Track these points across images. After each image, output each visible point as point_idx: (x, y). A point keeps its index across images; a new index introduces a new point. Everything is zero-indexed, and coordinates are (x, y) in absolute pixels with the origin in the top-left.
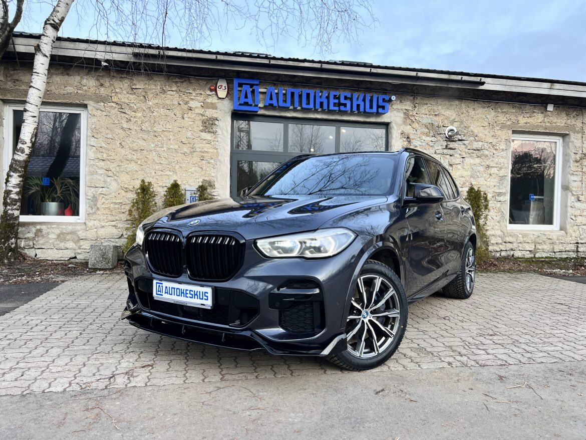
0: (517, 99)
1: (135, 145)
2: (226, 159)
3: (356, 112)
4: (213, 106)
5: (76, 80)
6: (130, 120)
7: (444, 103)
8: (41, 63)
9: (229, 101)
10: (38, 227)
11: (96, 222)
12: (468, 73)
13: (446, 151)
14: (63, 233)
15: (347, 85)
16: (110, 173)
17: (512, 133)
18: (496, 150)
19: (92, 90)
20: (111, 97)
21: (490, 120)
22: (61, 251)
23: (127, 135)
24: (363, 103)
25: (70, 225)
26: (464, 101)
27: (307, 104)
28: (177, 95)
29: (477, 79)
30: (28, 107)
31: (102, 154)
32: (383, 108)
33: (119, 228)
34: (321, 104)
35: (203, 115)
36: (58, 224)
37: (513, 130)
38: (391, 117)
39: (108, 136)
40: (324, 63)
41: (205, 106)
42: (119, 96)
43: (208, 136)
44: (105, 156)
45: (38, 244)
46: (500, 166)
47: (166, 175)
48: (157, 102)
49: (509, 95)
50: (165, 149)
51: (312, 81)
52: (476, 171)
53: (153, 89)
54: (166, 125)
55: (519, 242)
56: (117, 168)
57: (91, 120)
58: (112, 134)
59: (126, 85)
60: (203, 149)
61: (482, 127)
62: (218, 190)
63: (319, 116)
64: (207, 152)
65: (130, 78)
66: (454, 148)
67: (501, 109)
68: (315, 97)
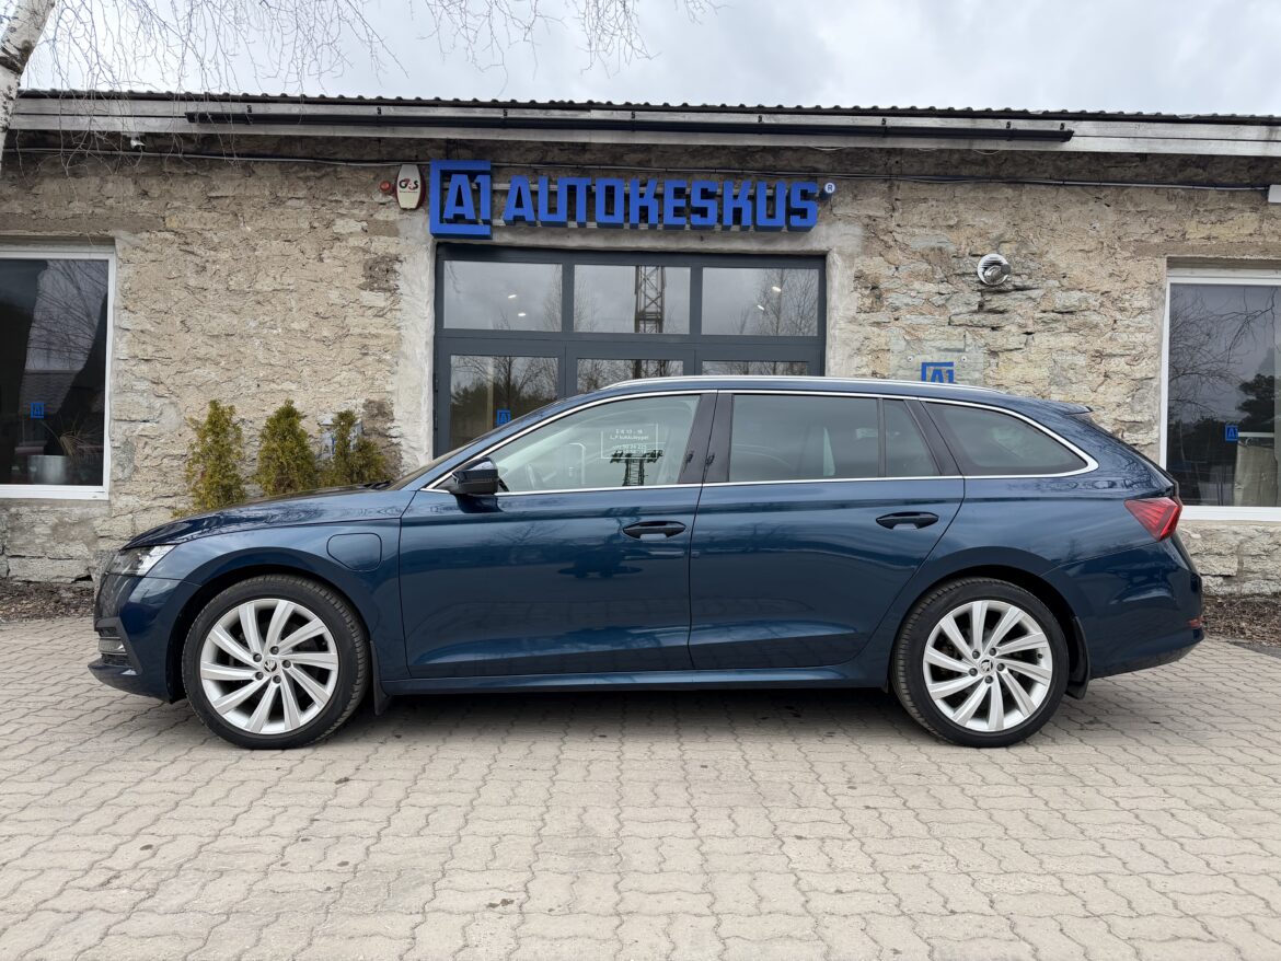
0: (1180, 176)
1: (214, 324)
3: (735, 228)
4: (391, 230)
5: (92, 186)
6: (204, 269)
7: (972, 194)
9: (426, 216)
10: (13, 510)
11: (130, 498)
12: (1025, 112)
13: (977, 318)
14: (62, 524)
15: (715, 162)
16: (161, 390)
17: (1168, 266)
18: (1122, 310)
19: (125, 205)
20: (164, 219)
21: (1103, 233)
22: (59, 562)
23: (197, 303)
24: (750, 203)
25: (77, 506)
26: (1028, 187)
27: (607, 213)
28: (308, 208)
29: (1055, 126)
31: (144, 346)
32: (803, 213)
34: (644, 211)
35: (366, 251)
36: (53, 503)
37: (1168, 258)
38: (827, 238)
39: (161, 306)
40: (638, 108)
41: (374, 229)
42: (182, 215)
43: (378, 299)
44: (150, 350)
45: (14, 546)
46: (1133, 352)
47: (282, 390)
48: (263, 225)
49: (1157, 166)
50: (280, 330)
51: (626, 158)
52: (1066, 366)
54: (281, 276)
55: (1194, 551)
56: (178, 378)
57: (124, 273)
58: (166, 300)
59: (196, 189)
60: (365, 328)
61: (1080, 254)
62: (399, 424)
63: (646, 243)
64: (376, 336)
65: (205, 174)
66: (1001, 309)
67: (1136, 205)
68: (627, 197)
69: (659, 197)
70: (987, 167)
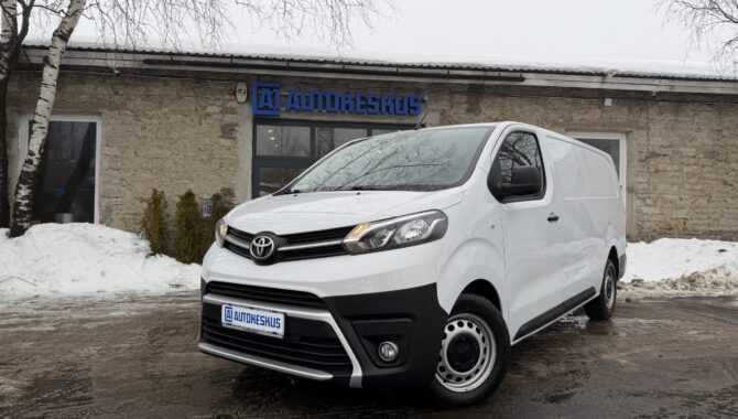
0: (570, 94)
1: (150, 153)
2: (247, 166)
3: (386, 113)
4: (233, 111)
5: (91, 89)
6: (145, 128)
8: (50, 75)
9: (249, 105)
12: (506, 69)
16: (125, 183)
17: (565, 132)
19: (107, 98)
20: (126, 104)
21: (539, 118)
23: (142, 143)
24: (393, 103)
26: (508, 97)
27: (331, 106)
28: (194, 101)
30: (37, 118)
31: (116, 163)
32: (415, 108)
34: (347, 106)
35: (222, 121)
40: (346, 64)
41: (225, 111)
42: (134, 103)
43: (227, 142)
44: (119, 165)
48: (173, 108)
50: (182, 156)
53: (170, 95)
54: (182, 132)
56: (132, 178)
57: (105, 129)
58: (127, 142)
59: (141, 91)
60: (222, 155)
62: (237, 199)
63: (348, 119)
64: (226, 159)
65: (145, 84)
67: (553, 105)
68: (340, 99)
69: (354, 100)
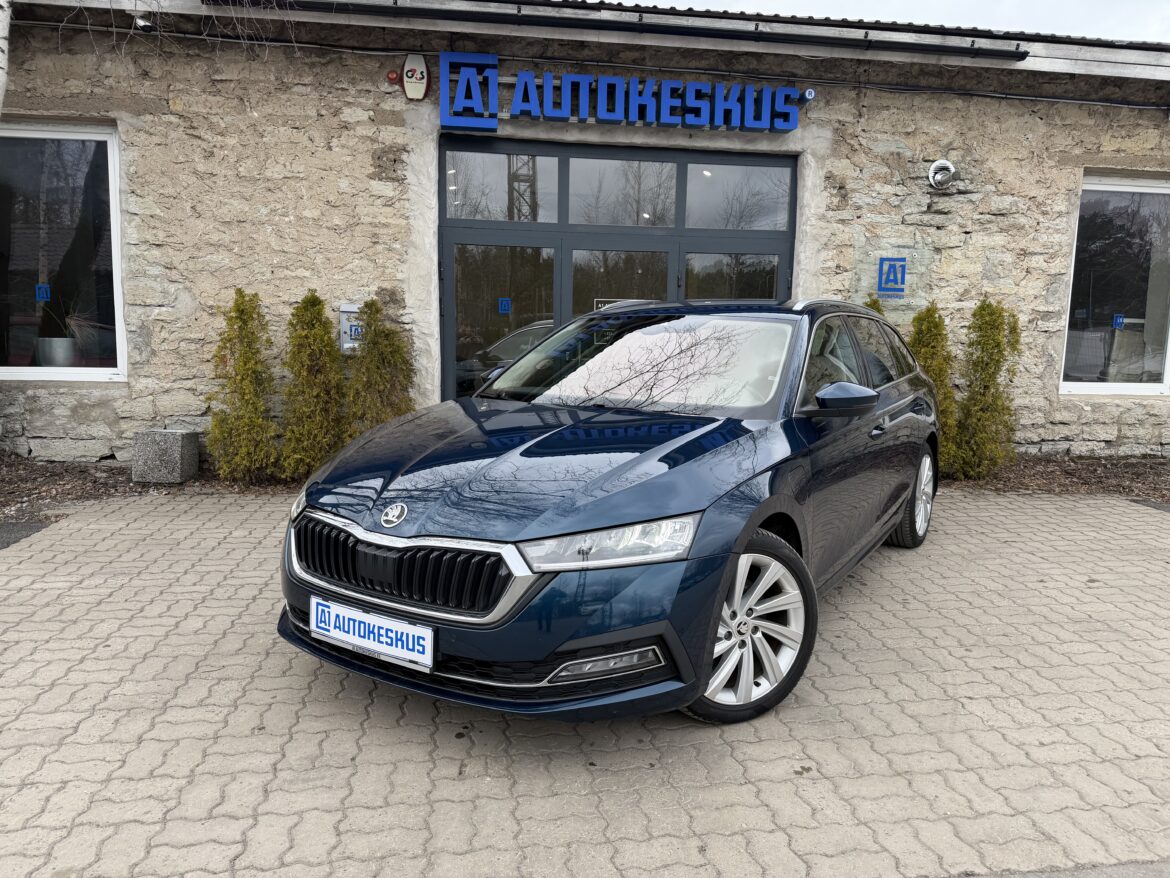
0: (1101, 94)
1: (225, 210)
2: (427, 240)
3: (724, 128)
4: (397, 120)
5: (89, 63)
6: (212, 154)
7: (928, 104)
9: (432, 107)
10: (30, 392)
11: (150, 380)
12: (989, 32)
13: (926, 218)
14: (81, 405)
15: (704, 64)
16: (174, 275)
17: (1085, 175)
18: (1044, 213)
19: (125, 85)
20: (167, 101)
21: (1034, 144)
22: (81, 443)
23: (207, 188)
24: (739, 105)
25: (96, 388)
26: (975, 99)
27: (609, 110)
28: (315, 95)
29: (1010, 46)
31: (155, 231)
32: (786, 116)
33: (201, 394)
34: (642, 110)
35: (373, 140)
36: (70, 385)
38: (802, 139)
39: (165, 191)
40: (646, 11)
41: (380, 118)
42: (185, 98)
43: (386, 189)
44: (161, 235)
45: (34, 428)
46: (1051, 251)
47: (297, 277)
48: (270, 111)
49: (1083, 83)
50: (292, 218)
51: (622, 55)
52: (996, 262)
53: (261, 81)
54: (291, 163)
55: (1084, 421)
56: (189, 263)
57: (127, 156)
58: (174, 185)
59: (199, 72)
60: (375, 217)
61: (1014, 162)
62: (411, 311)
63: (639, 139)
64: (386, 225)
65: (207, 55)
66: (946, 210)
67: (1062, 119)
68: (627, 94)
69: (657, 95)
70: (942, 79)
